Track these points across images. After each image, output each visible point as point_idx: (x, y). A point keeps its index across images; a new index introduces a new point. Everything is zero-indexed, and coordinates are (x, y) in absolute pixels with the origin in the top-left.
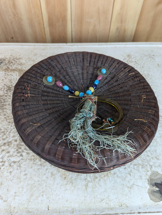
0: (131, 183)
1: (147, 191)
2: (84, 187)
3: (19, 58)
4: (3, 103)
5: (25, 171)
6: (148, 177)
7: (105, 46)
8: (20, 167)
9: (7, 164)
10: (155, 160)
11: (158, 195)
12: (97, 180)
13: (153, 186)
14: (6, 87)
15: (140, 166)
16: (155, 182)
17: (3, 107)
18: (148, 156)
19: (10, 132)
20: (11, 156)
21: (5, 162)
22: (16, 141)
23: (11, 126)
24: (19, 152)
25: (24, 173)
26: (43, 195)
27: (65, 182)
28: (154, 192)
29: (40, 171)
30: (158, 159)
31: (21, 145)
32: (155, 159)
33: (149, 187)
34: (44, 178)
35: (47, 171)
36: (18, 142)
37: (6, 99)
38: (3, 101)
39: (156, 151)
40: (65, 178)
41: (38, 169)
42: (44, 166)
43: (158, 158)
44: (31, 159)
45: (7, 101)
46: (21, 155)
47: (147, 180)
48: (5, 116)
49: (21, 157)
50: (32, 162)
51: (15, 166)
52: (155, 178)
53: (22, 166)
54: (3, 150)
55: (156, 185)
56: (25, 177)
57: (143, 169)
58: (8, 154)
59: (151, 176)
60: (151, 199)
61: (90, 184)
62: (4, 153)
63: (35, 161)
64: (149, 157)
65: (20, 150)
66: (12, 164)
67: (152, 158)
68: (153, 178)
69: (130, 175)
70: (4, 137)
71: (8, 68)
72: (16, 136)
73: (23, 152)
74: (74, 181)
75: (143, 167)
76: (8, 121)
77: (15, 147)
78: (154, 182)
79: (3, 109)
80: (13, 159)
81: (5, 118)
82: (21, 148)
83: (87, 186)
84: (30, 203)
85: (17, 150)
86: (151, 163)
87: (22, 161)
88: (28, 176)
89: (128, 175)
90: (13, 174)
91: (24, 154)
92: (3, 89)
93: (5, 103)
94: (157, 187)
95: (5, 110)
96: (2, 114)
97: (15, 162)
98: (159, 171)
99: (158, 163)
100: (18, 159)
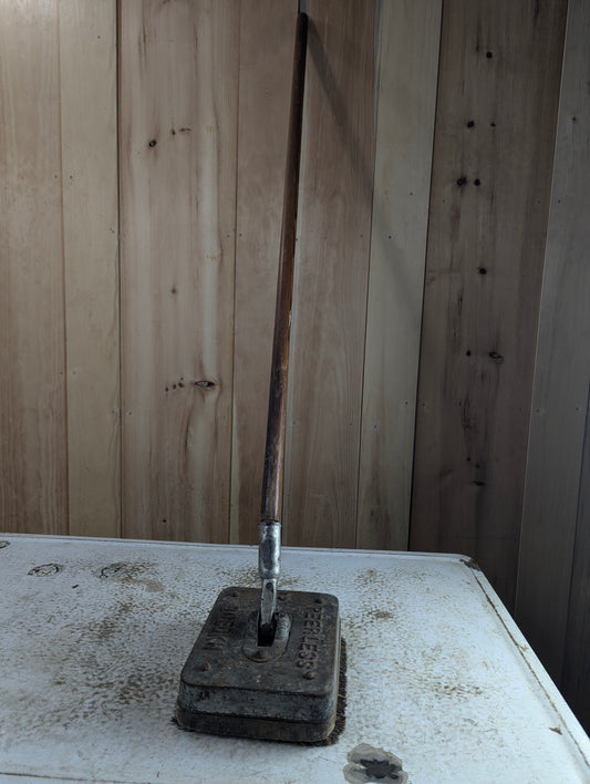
0: (317, 755)
1: (342, 767)
3: (153, 564)
4: (109, 629)
5: (129, 723)
6: (349, 750)
7: (329, 553)
8: (121, 717)
9: (99, 711)
10: (372, 729)
11: (363, 776)
13: (356, 762)
16: (363, 757)
17: (109, 633)
18: (359, 722)
19: (113, 670)
20: (109, 702)
21: (96, 708)
22: (122, 682)
23: (118, 662)
24: (124, 698)
25: (126, 726)
26: (152, 758)
27: (196, 744)
28: (356, 770)
30: (378, 728)
31: (129, 689)
33: (347, 763)
36: (124, 685)
39: (377, 717)
41: (153, 724)
43: (378, 726)
44: (143, 709)
46: (127, 703)
48: (110, 648)
49: (126, 705)
50: (144, 713)
51: (113, 716)
52: (363, 753)
53: (125, 716)
54: (97, 693)
55: (363, 762)
56: (127, 731)
58: (104, 699)
59: (356, 749)
60: (346, 779)
62: (96, 697)
63: (148, 712)
65: (126, 696)
66: (109, 712)
67: (367, 726)
68: (358, 752)
70: (102, 676)
71: (130, 577)
72: (123, 676)
73: (131, 698)
74: (211, 745)
76: (113, 654)
77: (119, 691)
78: (359, 758)
79: (108, 637)
80: (110, 706)
81: (109, 650)
82: (128, 693)
85: (121, 695)
86: (362, 733)
87: (125, 710)
88: (133, 730)
90: (107, 725)
91: (132, 702)
92: (113, 608)
94: (364, 765)
95: (111, 639)
96: (104, 644)
97: (114, 711)
98: (375, 744)
99: (374, 732)
100: (120, 707)
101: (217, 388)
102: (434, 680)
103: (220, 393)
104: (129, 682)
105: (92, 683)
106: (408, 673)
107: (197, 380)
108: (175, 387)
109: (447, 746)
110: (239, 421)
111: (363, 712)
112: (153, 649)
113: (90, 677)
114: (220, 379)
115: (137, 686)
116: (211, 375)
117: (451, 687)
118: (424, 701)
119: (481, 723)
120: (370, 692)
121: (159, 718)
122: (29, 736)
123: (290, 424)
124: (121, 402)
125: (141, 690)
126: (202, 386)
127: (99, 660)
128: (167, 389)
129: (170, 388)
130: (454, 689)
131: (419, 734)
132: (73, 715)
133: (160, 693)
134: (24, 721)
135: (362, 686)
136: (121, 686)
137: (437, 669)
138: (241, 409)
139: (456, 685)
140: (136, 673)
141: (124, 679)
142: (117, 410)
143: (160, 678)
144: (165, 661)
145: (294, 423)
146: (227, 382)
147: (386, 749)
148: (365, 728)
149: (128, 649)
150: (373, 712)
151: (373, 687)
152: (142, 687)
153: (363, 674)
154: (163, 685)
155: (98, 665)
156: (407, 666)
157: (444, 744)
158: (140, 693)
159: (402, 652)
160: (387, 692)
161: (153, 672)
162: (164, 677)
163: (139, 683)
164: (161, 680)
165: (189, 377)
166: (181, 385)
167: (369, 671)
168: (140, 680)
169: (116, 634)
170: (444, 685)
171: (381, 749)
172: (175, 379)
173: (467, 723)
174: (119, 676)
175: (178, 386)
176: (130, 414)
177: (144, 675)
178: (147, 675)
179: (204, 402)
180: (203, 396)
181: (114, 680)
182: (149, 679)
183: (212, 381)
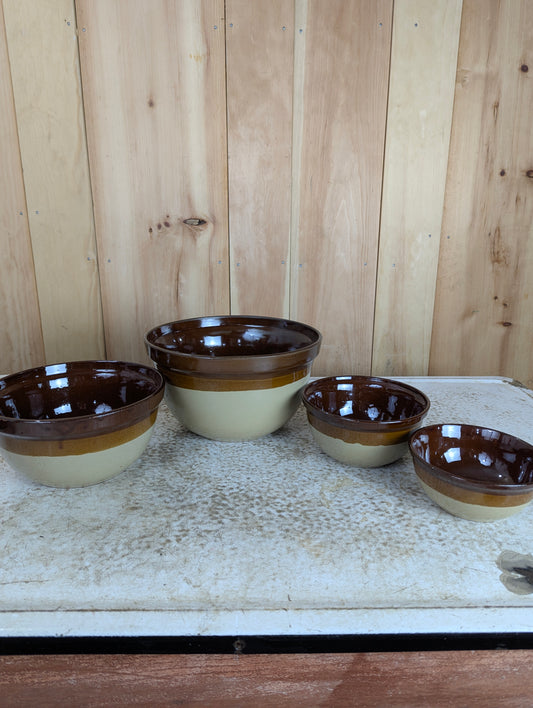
0: (462, 565)
1: (498, 578)
2: (360, 569)
4: (169, 454)
5: (231, 544)
6: (495, 558)
8: (220, 538)
9: (192, 533)
10: (507, 535)
11: (526, 585)
12: (386, 559)
13: (510, 571)
14: (171, 433)
15: (476, 543)
16: (515, 565)
17: (171, 458)
18: (491, 529)
19: (191, 491)
20: (200, 523)
21: (188, 531)
22: (206, 503)
24: (215, 518)
25: (230, 547)
26: (274, 579)
27: (319, 561)
28: (514, 579)
29: (264, 544)
31: (216, 509)
33: (500, 572)
34: (273, 554)
35: (278, 545)
36: (209, 506)
40: (318, 555)
41: (260, 541)
42: (270, 539)
43: (513, 532)
44: (242, 528)
46: (221, 522)
47: (494, 563)
48: (177, 471)
49: (220, 525)
50: (244, 532)
51: (210, 536)
52: (512, 560)
53: (223, 536)
55: (517, 570)
56: (233, 552)
57: (484, 547)
58: (193, 521)
59: (501, 556)
60: (510, 590)
61: (372, 566)
62: (183, 519)
63: (249, 531)
64: (493, 530)
66: (203, 534)
67: (500, 532)
68: (506, 559)
69: (457, 554)
70: (180, 498)
72: (204, 497)
73: (223, 518)
75: (481, 544)
77: (206, 511)
78: (510, 566)
80: (203, 527)
82: (217, 513)
83: (365, 567)
84: (249, 591)
85: (211, 515)
86: (499, 539)
87: (222, 529)
88: (240, 551)
89: (453, 554)
90: (207, 547)
91: (226, 521)
94: (519, 573)
96: (170, 468)
97: (209, 532)
98: (519, 550)
99: (513, 539)
100: (215, 528)
101: (210, 226)
103: (214, 234)
104: (213, 501)
105: (171, 505)
107: (186, 217)
108: (159, 227)
113: (168, 500)
114: (213, 218)
115: (223, 505)
116: (202, 212)
121: (263, 536)
122: (120, 565)
123: (296, 266)
124: (97, 248)
125: (229, 509)
126: (192, 224)
127: (171, 483)
128: (151, 230)
129: (155, 229)
132: (163, 540)
133: (254, 510)
134: (108, 550)
136: (206, 506)
138: (239, 252)
141: (207, 499)
142: (93, 256)
143: (246, 496)
145: (300, 265)
146: (220, 218)
148: (499, 534)
149: (198, 471)
152: (231, 506)
154: (254, 502)
155: (171, 487)
162: (251, 494)
163: (224, 502)
164: (249, 499)
165: (177, 212)
166: (167, 225)
168: (225, 499)
171: (529, 556)
172: (161, 218)
174: (200, 497)
175: (163, 226)
176: (109, 261)
177: (227, 494)
178: (230, 494)
179: (195, 244)
180: (194, 237)
181: (196, 501)
182: (235, 498)
183: (204, 218)
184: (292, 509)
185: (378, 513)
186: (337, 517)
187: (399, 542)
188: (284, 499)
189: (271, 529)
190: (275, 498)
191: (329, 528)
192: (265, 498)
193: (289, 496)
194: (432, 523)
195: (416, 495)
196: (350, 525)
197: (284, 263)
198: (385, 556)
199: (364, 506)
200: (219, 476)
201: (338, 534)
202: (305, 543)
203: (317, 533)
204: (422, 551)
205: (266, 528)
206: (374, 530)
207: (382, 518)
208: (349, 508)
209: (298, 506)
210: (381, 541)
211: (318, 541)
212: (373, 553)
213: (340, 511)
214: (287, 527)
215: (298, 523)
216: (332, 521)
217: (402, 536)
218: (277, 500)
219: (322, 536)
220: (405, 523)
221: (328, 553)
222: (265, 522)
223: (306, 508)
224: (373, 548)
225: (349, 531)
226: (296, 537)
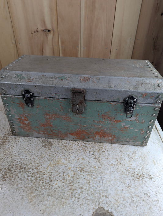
2: (42, 211)
4: (5, 140)
5: (4, 192)
6: (94, 211)
12: (54, 207)
15: (91, 201)
17: (4, 143)
19: (3, 162)
22: (5, 169)
23: (5, 158)
24: (4, 178)
25: (3, 194)
26: (10, 212)
27: (30, 205)
29: (15, 194)
30: (107, 198)
31: (7, 172)
32: (105, 197)
35: (20, 195)
36: (6, 170)
37: (8, 137)
38: (6, 139)
39: (107, 191)
40: (31, 202)
41: (14, 192)
42: (18, 191)
43: (108, 196)
44: (11, 184)
45: (8, 139)
46: (5, 180)
47: (93, 213)
48: (4, 150)
49: (5, 182)
50: (11, 186)
52: (100, 212)
53: (3, 188)
56: (3, 197)
57: (93, 204)
59: (97, 210)
61: (48, 210)
63: (13, 186)
64: (101, 194)
65: (6, 176)
67: (103, 196)
69: (81, 207)
72: (6, 165)
73: (7, 178)
74: (36, 205)
75: (92, 202)
76: (4, 153)
77: (3, 173)
79: (4, 145)
81: (3, 151)
82: (6, 175)
83: (45, 210)
85: (4, 176)
86: (100, 200)
87: (4, 184)
88: (5, 196)
89: (79, 207)
91: (7, 180)
92: (9, 130)
93: (6, 140)
95: (5, 145)
96: (2, 148)
98: (105, 207)
99: (106, 200)
101: (52, 32)
102: (132, 170)
103: (54, 35)
104: (8, 169)
106: (121, 166)
107: (44, 29)
108: (35, 32)
109: (136, 210)
110: (62, 47)
111: (102, 188)
112: (20, 151)
114: (53, 29)
115: (11, 171)
116: (49, 27)
117: (139, 175)
118: (128, 182)
119: (151, 196)
120: (105, 176)
121: (17, 189)
123: (82, 49)
124: (15, 39)
126: (46, 32)
128: (32, 33)
130: (140, 176)
131: (125, 202)
133: (19, 175)
135: (102, 173)
137: (134, 164)
138: (63, 43)
139: (141, 173)
140: (12, 163)
141: (6, 167)
142: (14, 42)
143: (21, 166)
144: (24, 157)
145: (84, 48)
146: (56, 30)
147: (110, 211)
148: (102, 197)
149: (11, 151)
150: (106, 188)
151: (107, 173)
152: (13, 171)
153: (103, 166)
154: (21, 170)
156: (122, 162)
157: (135, 208)
158: (11, 175)
159: (120, 154)
160: (112, 177)
161: (18, 163)
163: (12, 169)
164: (21, 168)
165: (40, 28)
166: (37, 31)
167: (106, 164)
168: (12, 167)
169: (7, 143)
170: (136, 173)
171: (108, 210)
172: (35, 29)
173: (146, 196)
174: (5, 165)
175: (36, 32)
176: (20, 44)
177: (14, 165)
178: (16, 165)
179: (47, 39)
180: (47, 36)
181: (2, 168)
182: (16, 167)
183: (50, 29)
184: (33, 175)
185: (63, 181)
186: (47, 182)
187: (63, 198)
188: (33, 170)
189: (21, 186)
190: (30, 169)
191: (41, 187)
192: (26, 169)
193: (35, 168)
194: (80, 188)
195: (81, 172)
196: (49, 187)
197: (78, 47)
198: (54, 205)
199: (60, 176)
200: (17, 154)
201: (43, 191)
202: (29, 195)
203: (36, 190)
204: (69, 204)
205: (19, 186)
206: (57, 190)
207: (63, 184)
208: (54, 177)
209: (36, 174)
210: (57, 197)
211: (34, 194)
212: (51, 203)
213: (50, 178)
214: (27, 185)
215: (32, 184)
216: (44, 184)
217: (66, 194)
218: (31, 170)
219: (37, 192)
220: (70, 187)
221: (35, 201)
222: (21, 182)
223: (38, 176)
224: (52, 201)
225: (48, 190)
226: (28, 191)
